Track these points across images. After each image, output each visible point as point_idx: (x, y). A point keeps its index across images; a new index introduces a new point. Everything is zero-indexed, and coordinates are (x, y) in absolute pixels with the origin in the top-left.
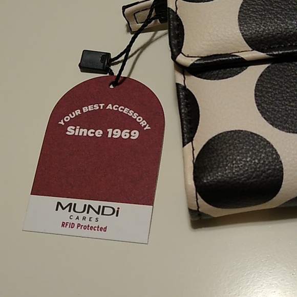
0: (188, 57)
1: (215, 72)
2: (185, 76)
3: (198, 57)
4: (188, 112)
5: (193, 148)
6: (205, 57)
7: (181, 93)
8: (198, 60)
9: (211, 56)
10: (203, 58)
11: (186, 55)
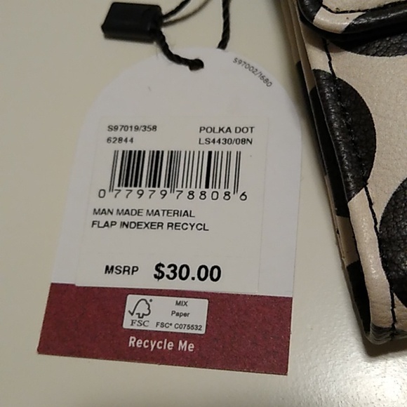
0: (337, 13)
1: (395, 40)
2: (331, 54)
3: (359, 11)
4: (349, 126)
5: (369, 199)
6: (373, 10)
7: (327, 90)
8: (360, 17)
9: (386, 6)
10: (369, 12)
11: (334, 9)
